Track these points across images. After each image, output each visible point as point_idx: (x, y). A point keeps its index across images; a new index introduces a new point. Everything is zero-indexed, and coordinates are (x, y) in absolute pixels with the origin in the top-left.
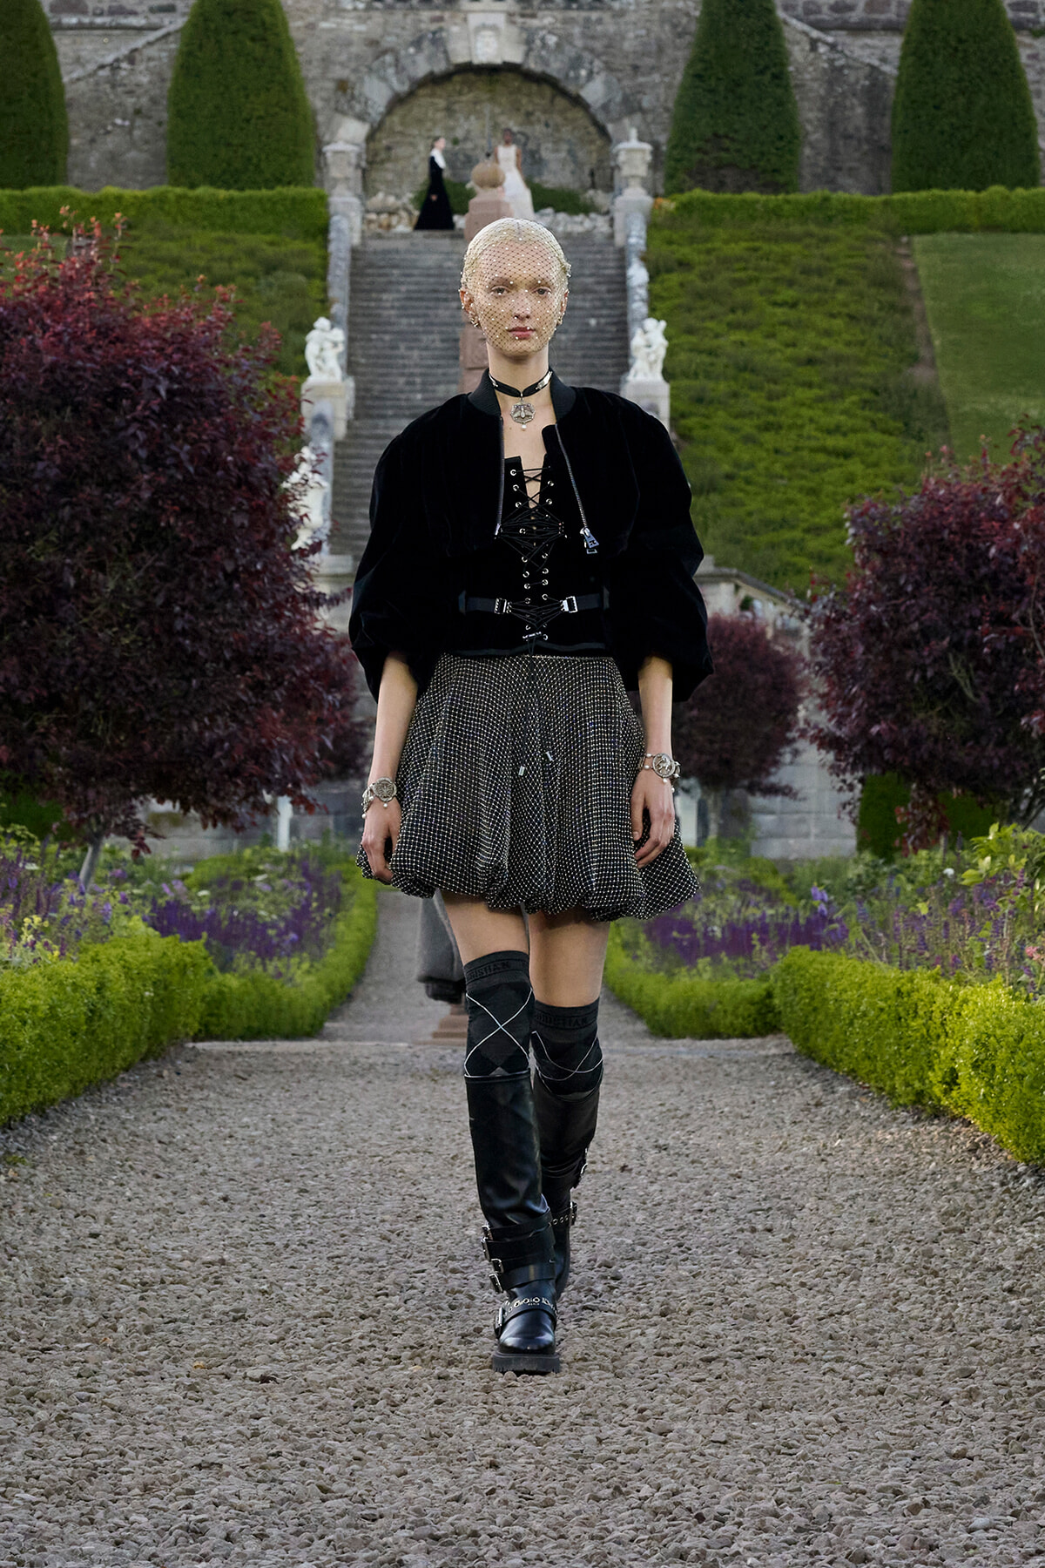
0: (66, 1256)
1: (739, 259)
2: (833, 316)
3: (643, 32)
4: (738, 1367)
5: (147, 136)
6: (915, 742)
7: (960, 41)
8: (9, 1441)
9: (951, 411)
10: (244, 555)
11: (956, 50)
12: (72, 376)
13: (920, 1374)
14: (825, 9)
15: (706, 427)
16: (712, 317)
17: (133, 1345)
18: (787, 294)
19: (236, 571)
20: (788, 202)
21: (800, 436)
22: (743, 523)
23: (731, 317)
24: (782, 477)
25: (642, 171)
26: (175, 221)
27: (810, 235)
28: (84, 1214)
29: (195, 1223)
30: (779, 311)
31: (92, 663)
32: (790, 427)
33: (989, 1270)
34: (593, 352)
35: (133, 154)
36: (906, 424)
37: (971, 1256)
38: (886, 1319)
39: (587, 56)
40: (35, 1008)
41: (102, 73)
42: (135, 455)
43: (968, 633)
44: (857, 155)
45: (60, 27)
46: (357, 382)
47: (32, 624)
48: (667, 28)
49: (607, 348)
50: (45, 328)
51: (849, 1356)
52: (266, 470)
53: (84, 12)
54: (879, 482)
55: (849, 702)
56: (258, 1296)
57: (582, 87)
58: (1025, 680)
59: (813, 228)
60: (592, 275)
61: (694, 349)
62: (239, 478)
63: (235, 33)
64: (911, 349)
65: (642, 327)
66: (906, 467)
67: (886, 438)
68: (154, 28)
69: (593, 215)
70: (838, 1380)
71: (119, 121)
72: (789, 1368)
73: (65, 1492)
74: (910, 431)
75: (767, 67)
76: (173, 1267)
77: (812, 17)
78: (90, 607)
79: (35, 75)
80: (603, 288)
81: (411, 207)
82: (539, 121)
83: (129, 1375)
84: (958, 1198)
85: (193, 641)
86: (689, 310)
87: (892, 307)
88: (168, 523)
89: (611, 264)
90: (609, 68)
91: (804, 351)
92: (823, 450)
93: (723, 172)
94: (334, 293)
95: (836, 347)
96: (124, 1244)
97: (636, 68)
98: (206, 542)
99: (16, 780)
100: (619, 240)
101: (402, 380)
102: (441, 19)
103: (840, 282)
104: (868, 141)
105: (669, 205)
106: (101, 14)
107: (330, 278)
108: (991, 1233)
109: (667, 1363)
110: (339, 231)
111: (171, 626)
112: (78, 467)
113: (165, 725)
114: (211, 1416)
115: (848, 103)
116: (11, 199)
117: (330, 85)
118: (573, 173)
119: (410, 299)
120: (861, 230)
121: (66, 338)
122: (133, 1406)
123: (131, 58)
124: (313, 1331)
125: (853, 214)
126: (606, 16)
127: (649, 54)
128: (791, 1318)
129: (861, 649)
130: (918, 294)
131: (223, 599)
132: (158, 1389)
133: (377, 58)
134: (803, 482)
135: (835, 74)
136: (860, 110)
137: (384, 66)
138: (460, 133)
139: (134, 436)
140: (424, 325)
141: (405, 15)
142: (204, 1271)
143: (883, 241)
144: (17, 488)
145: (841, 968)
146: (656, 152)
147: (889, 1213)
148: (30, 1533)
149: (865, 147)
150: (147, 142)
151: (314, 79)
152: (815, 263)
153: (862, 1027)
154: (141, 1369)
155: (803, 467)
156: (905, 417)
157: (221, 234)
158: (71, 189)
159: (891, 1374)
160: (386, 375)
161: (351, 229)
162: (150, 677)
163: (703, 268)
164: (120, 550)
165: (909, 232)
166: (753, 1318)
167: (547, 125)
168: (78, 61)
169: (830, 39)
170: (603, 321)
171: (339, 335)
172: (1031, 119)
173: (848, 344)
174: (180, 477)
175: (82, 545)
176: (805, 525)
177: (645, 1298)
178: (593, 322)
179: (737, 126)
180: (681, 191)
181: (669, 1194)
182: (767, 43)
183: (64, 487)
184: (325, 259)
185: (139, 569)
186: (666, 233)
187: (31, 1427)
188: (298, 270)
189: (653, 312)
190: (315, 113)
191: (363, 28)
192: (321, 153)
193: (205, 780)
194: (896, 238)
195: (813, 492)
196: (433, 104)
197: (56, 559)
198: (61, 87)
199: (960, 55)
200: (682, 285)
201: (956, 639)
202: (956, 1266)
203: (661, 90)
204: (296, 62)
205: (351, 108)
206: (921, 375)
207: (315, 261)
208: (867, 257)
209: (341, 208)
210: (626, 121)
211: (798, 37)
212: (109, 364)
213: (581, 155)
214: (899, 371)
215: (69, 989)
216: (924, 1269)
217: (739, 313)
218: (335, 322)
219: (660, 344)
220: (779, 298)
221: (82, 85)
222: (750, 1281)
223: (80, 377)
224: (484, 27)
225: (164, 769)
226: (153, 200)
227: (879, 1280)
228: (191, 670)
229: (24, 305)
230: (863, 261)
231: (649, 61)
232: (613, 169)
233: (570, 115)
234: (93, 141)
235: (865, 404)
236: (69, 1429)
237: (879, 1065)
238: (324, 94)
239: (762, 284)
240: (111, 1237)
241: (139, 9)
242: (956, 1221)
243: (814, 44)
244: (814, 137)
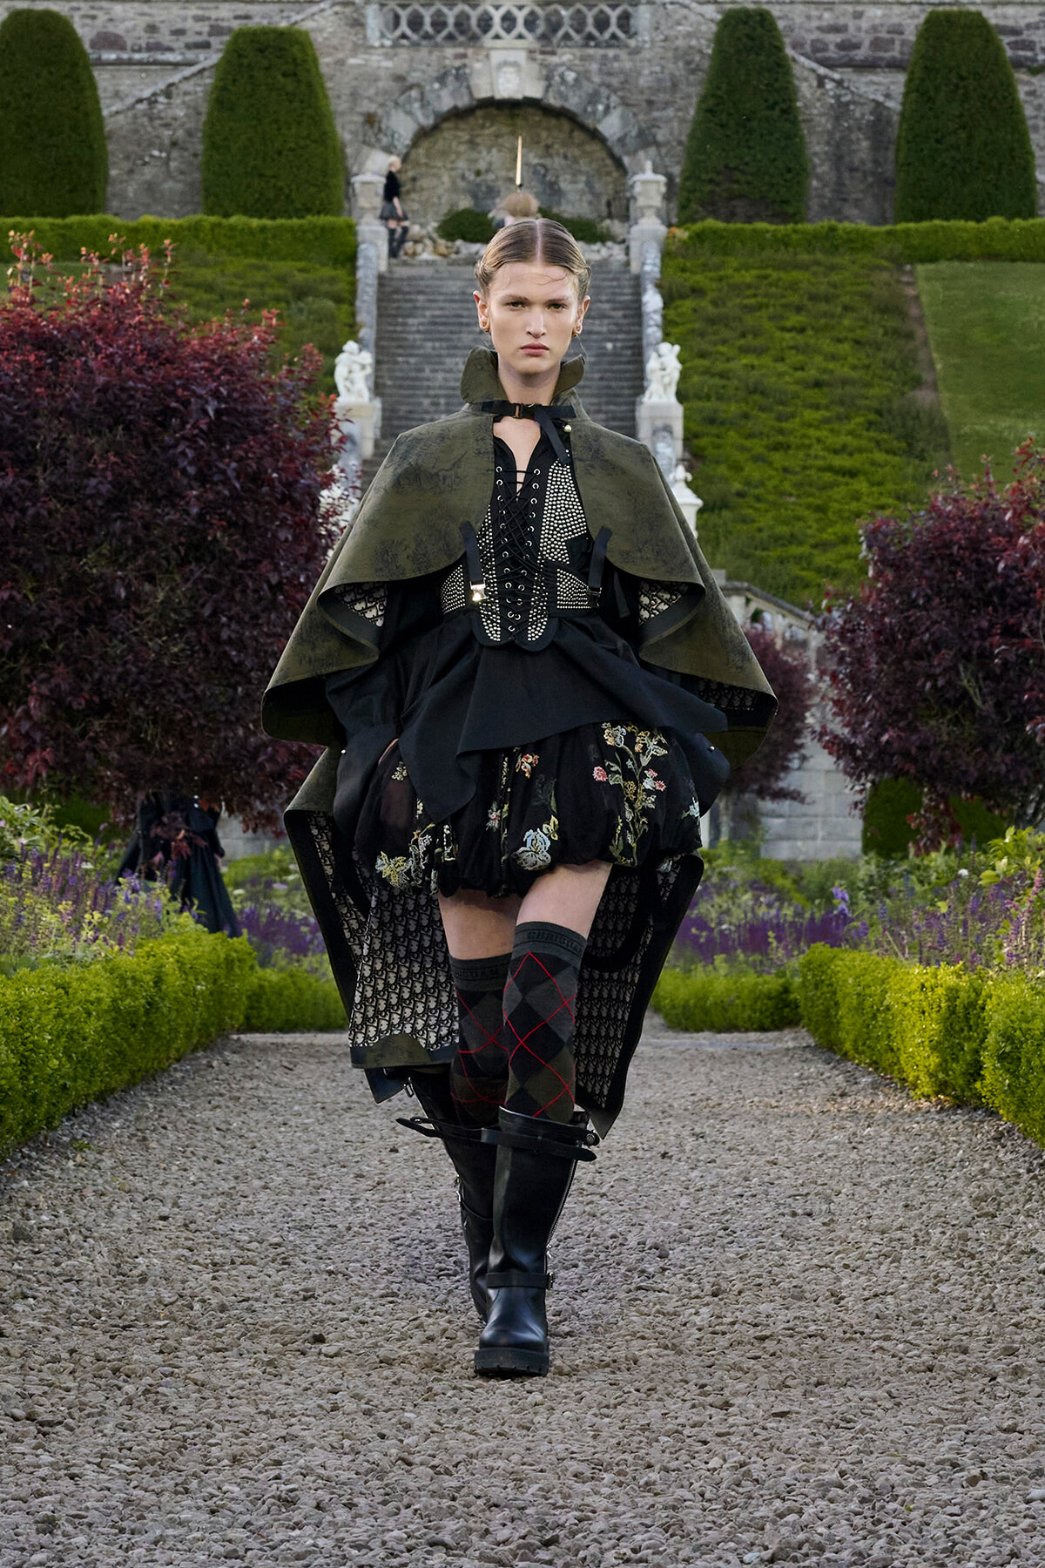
0: (140, 1239)
1: (749, 286)
2: (839, 341)
3: (658, 69)
4: (790, 1343)
5: (183, 167)
6: (924, 748)
7: (962, 78)
8: (100, 1414)
9: (952, 432)
10: (288, 568)
11: (957, 86)
12: (124, 396)
13: (965, 1351)
14: (832, 47)
15: (718, 447)
16: (724, 342)
17: (210, 1323)
18: (794, 320)
19: (280, 583)
20: (795, 231)
21: (808, 456)
22: (753, 538)
23: (742, 342)
24: (791, 495)
25: (657, 201)
26: (210, 250)
27: (818, 263)
28: (153, 1197)
29: (259, 1206)
30: (788, 336)
31: (142, 672)
32: (799, 447)
33: (1023, 1253)
34: (609, 375)
35: (169, 185)
36: (910, 445)
37: (1005, 1239)
38: (928, 1299)
39: (604, 91)
40: (99, 1000)
41: (140, 106)
42: (184, 472)
43: (977, 643)
44: (862, 187)
45: (100, 63)
46: (383, 403)
47: (85, 633)
48: (681, 64)
49: (626, 371)
50: (98, 350)
51: (896, 1334)
52: (309, 486)
53: (123, 48)
54: (884, 500)
55: (863, 710)
56: (325, 1276)
57: (599, 121)
58: (1032, 689)
59: (819, 256)
60: (608, 301)
61: (707, 372)
62: (283, 494)
63: (267, 69)
64: (915, 372)
65: (657, 351)
66: (909, 485)
67: (889, 458)
68: (190, 64)
69: (609, 244)
70: (887, 1358)
71: (156, 153)
72: (839, 1346)
73: (158, 1463)
74: (910, 451)
75: (776, 103)
76: (242, 1248)
77: (819, 55)
78: (141, 617)
79: (76, 108)
80: (620, 313)
81: (435, 235)
82: (558, 154)
83: (209, 1352)
84: (988, 1184)
85: (239, 651)
86: (702, 335)
87: (896, 333)
88: (215, 537)
89: (627, 291)
90: (625, 103)
91: (812, 373)
92: (830, 469)
93: (734, 203)
94: (362, 317)
95: (844, 371)
96: (192, 1226)
97: (650, 103)
98: (251, 555)
99: (68, 783)
100: (634, 268)
101: (426, 402)
102: (464, 56)
103: (846, 308)
104: (873, 174)
105: (682, 234)
106: (139, 50)
107: (358, 303)
108: (1022, 1218)
109: (722, 1342)
110: (367, 258)
111: (218, 635)
112: (129, 483)
113: (211, 730)
114: (290, 1390)
115: (853, 137)
116: (52, 226)
117: (359, 119)
118: (590, 203)
119: (435, 324)
120: (867, 258)
121: (118, 360)
122: (215, 1380)
123: (168, 93)
124: (380, 1310)
125: (858, 243)
126: (623, 54)
127: (665, 91)
128: (838, 1299)
129: (873, 659)
130: (920, 320)
131: (265, 609)
132: (237, 1365)
133: (403, 92)
134: (811, 500)
135: (841, 110)
136: (865, 144)
137: (409, 101)
138: (482, 165)
139: (183, 453)
140: (448, 348)
141: (430, 52)
142: (272, 1252)
143: (886, 269)
144: (71, 503)
145: (864, 965)
146: (670, 183)
147: (922, 1198)
148: (128, 1502)
149: (870, 179)
150: (182, 173)
151: (343, 114)
152: (823, 289)
153: (885, 1020)
154: (220, 1345)
155: (811, 485)
156: (909, 438)
157: (253, 261)
158: (109, 217)
159: (939, 1352)
160: (412, 396)
161: (378, 257)
162: (197, 684)
163: (716, 294)
164: (169, 562)
165: (913, 260)
166: (800, 1298)
167: (566, 157)
168: (117, 95)
169: (837, 76)
170: (619, 345)
171: (367, 358)
172: (1030, 153)
173: (854, 368)
174: (226, 493)
175: (132, 558)
176: (812, 541)
177: (695, 1279)
178: (609, 346)
179: (747, 159)
180: (694, 221)
181: (711, 1181)
182: (776, 80)
183: (117, 502)
184: (353, 284)
185: (188, 580)
186: (681, 260)
187: (119, 1400)
188: (327, 295)
189: (667, 337)
190: (344, 145)
191: (389, 64)
192: (349, 183)
193: (250, 785)
194: (900, 267)
195: (820, 509)
196: (456, 137)
197: (108, 571)
198: (100, 119)
199: (961, 91)
200: (695, 310)
201: (965, 649)
202: (991, 1249)
203: (675, 124)
204: (326, 97)
205: (378, 140)
206: (924, 397)
207: (341, 286)
208: (872, 284)
209: (368, 236)
210: (641, 154)
211: (806, 73)
212: (160, 385)
213: (598, 186)
214: (903, 394)
215: (129, 983)
216: (961, 1251)
217: (750, 337)
218: (362, 345)
219: (674, 367)
220: (788, 324)
221: (121, 118)
222: (795, 1264)
223: (132, 397)
224: (506, 64)
225: (211, 773)
226: (189, 228)
227: (918, 1262)
228: (237, 677)
229: (77, 327)
230: (869, 288)
231: (662, 97)
232: (628, 200)
233: (588, 148)
234: (131, 172)
235: (870, 425)
236: (156, 1402)
237: (903, 1058)
238: (353, 127)
239: (771, 310)
240: (180, 1220)
241: (175, 45)
242: (987, 1206)
243: (821, 81)
244: (819, 170)
